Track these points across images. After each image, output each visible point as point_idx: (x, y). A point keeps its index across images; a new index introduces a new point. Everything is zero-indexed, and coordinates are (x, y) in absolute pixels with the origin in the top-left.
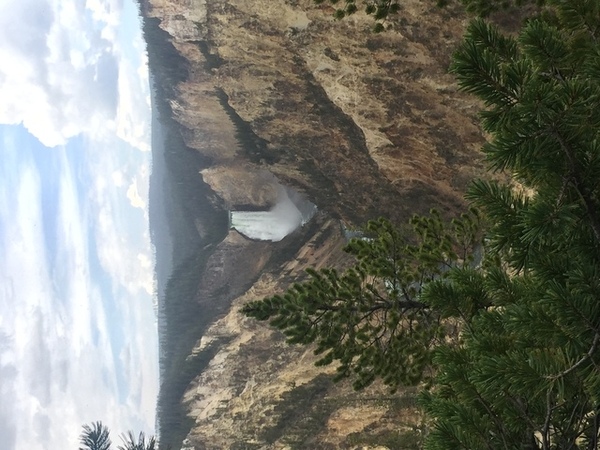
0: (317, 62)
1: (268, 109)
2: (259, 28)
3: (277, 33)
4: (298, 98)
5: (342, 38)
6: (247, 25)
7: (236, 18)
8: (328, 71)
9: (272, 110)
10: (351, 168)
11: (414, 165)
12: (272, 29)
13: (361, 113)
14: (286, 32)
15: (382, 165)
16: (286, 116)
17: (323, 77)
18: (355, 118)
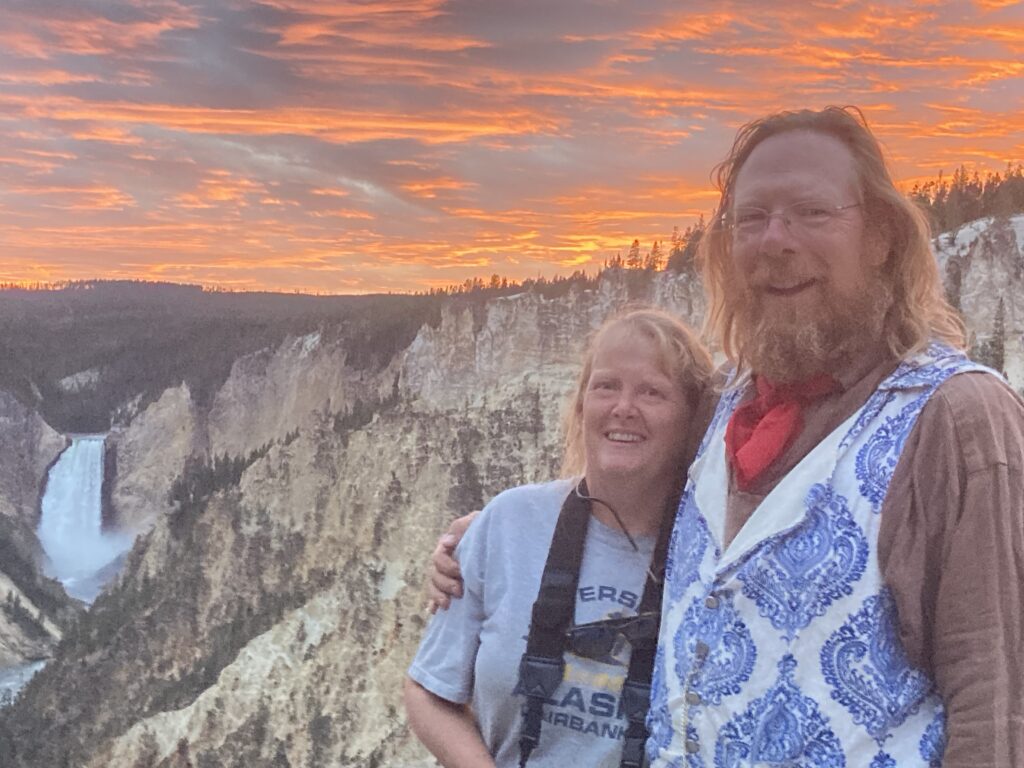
0: (320, 616)
1: (254, 520)
2: (389, 509)
3: (378, 541)
4: (271, 580)
5: (342, 666)
6: (396, 487)
7: (409, 467)
8: (302, 637)
9: (250, 529)
10: (130, 680)
12: (386, 533)
13: (219, 702)
14: (377, 559)
15: (120, 745)
16: (239, 555)
17: (292, 627)
18: (213, 692)
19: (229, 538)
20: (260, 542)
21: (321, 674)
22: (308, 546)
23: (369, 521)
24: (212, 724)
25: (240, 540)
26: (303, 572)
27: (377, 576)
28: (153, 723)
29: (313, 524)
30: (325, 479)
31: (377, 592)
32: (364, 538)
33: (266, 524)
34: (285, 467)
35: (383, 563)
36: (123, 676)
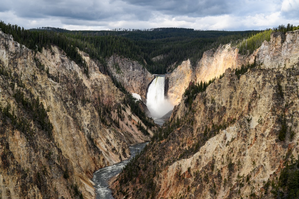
0: (231, 132)
1: (210, 102)
2: (253, 100)
3: (249, 110)
4: (215, 121)
5: (238, 148)
6: (255, 93)
7: (259, 86)
8: (225, 138)
9: (209, 105)
10: (173, 149)
11: (169, 187)
12: (252, 107)
13: (200, 157)
14: (249, 115)
15: (170, 168)
16: (206, 113)
17: (222, 135)
18: (198, 154)
19: (203, 108)
20: (212, 109)
21: (231, 150)
22: (227, 111)
23: (246, 103)
24: (198, 163)
25: (206, 108)
26: (226, 118)
27: (249, 121)
28: (180, 162)
29: (229, 104)
30: (232, 90)
31: (249, 126)
32: (245, 108)
33: (214, 103)
34: (220, 86)
35: (251, 116)
36: (171, 148)
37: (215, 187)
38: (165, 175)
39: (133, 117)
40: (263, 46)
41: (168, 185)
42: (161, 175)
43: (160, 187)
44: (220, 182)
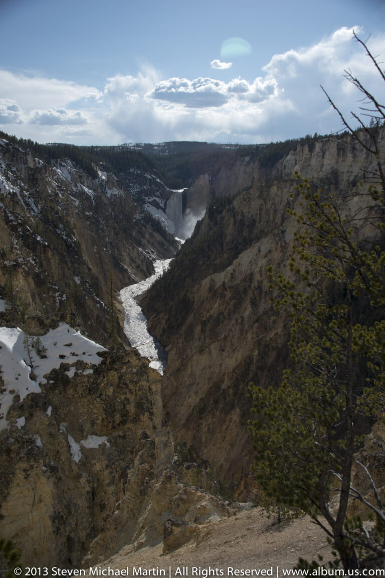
1: (239, 215)
2: (286, 211)
4: (245, 234)
5: (277, 260)
6: (288, 203)
10: (203, 264)
12: (285, 219)
13: (234, 270)
15: (204, 282)
18: (231, 267)
19: (232, 220)
20: (242, 222)
21: (270, 262)
22: (257, 224)
23: (279, 216)
24: (233, 276)
25: (235, 222)
27: (283, 232)
28: (213, 276)
29: (258, 216)
30: (262, 202)
31: (284, 237)
32: (278, 220)
33: (243, 216)
34: (249, 198)
35: (285, 228)
36: (201, 263)
37: (255, 298)
38: (198, 289)
39: (154, 234)
40: (289, 157)
41: (202, 299)
42: (195, 289)
43: (193, 302)
44: (260, 294)
